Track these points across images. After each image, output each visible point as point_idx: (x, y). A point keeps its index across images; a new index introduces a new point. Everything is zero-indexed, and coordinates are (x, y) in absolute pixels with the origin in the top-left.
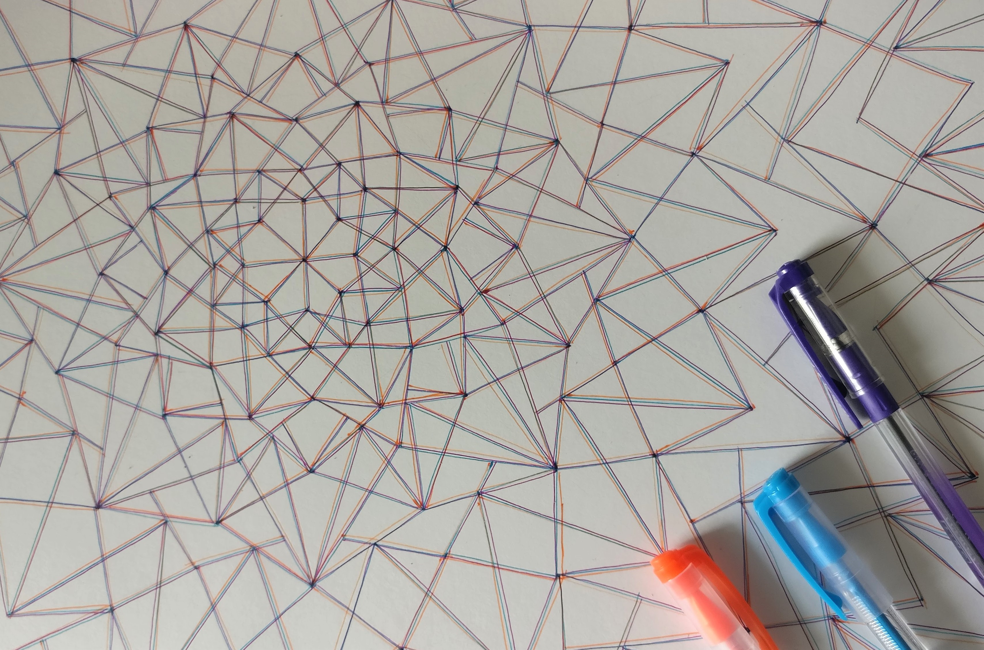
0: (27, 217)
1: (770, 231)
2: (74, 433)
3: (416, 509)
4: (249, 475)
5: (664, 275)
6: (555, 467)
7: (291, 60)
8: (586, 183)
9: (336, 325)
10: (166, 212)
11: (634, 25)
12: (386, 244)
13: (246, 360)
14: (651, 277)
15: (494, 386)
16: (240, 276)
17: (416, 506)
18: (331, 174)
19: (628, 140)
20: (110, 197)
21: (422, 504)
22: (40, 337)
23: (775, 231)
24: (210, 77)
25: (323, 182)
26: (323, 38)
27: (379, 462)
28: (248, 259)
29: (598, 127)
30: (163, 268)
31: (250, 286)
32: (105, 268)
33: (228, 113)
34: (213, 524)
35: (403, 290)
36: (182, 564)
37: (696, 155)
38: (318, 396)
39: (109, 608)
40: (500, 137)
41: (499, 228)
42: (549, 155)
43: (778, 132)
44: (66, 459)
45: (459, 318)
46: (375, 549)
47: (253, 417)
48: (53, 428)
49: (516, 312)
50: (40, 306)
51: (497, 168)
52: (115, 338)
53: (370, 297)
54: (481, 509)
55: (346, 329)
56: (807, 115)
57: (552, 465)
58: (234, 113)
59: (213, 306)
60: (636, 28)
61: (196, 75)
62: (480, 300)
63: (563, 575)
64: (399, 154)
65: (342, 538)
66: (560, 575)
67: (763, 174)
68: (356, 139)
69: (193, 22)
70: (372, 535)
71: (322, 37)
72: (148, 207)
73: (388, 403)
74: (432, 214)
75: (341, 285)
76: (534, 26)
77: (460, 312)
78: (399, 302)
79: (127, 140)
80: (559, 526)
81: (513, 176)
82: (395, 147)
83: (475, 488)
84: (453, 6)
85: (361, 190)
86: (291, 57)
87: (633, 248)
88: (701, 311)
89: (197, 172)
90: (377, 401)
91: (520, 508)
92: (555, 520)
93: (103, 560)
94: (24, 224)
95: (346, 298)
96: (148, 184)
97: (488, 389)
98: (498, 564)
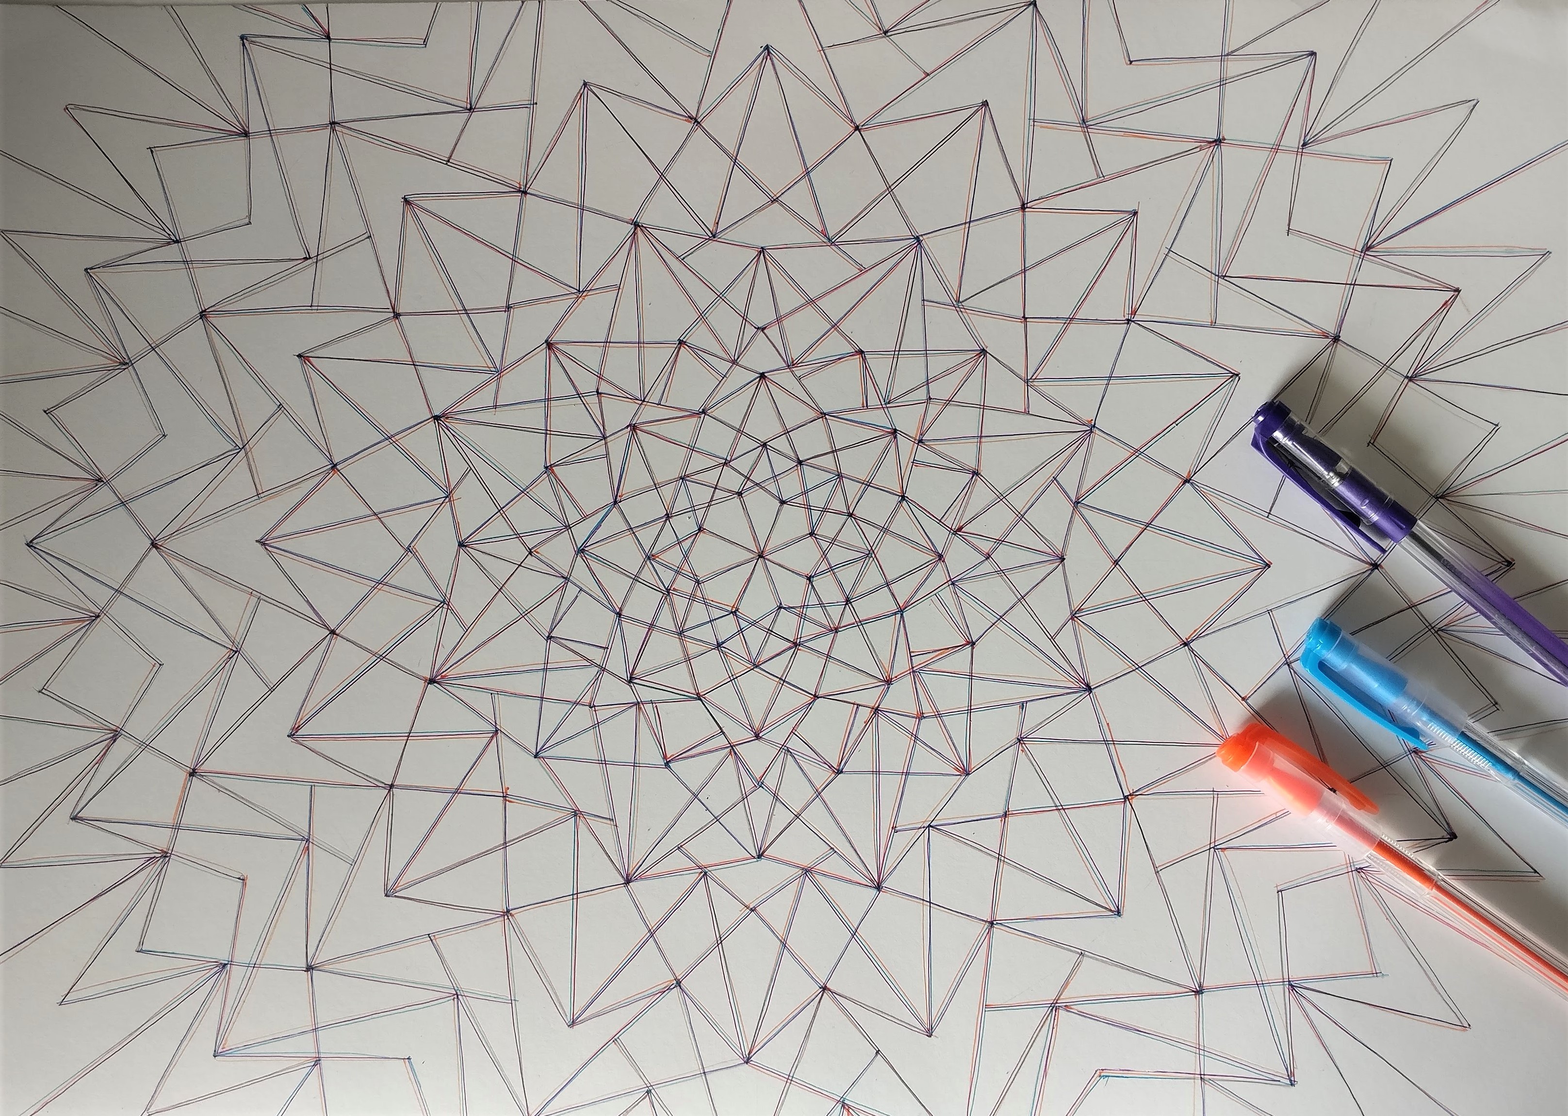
0: (445, 602)
1: (1232, 377)
2: (576, 813)
3: (959, 777)
4: (776, 797)
5: (1137, 456)
6: (1089, 689)
7: (677, 350)
8: (1028, 385)
9: (815, 613)
10: (597, 550)
11: (1026, 202)
12: (840, 513)
13: (733, 679)
14: (1126, 462)
15: (1000, 625)
16: (699, 594)
17: (959, 773)
18: (759, 457)
19: (1058, 327)
20: (530, 553)
21: (964, 770)
22: (503, 725)
23: (1237, 375)
24: (596, 393)
25: (752, 470)
26: (703, 315)
27: (906, 741)
28: (701, 574)
29: (1021, 322)
30: (614, 611)
31: (712, 601)
32: (552, 630)
33: (627, 427)
34: (755, 860)
35: (873, 555)
36: (738, 911)
37: (1133, 321)
38: (821, 693)
39: (675, 982)
40: (924, 365)
41: (952, 460)
42: (980, 369)
43: (1210, 270)
44: (576, 843)
45: (940, 565)
46: (930, 831)
47: (760, 735)
48: (552, 815)
49: (998, 541)
50: (494, 693)
51: (930, 399)
52: (587, 700)
53: (841, 574)
54: (1027, 754)
55: (827, 614)
56: (1234, 243)
57: (1085, 687)
58: (634, 424)
59: (681, 633)
60: (1029, 205)
61: (579, 395)
62: (956, 539)
63: (1130, 795)
64: (823, 415)
65: (893, 830)
66: (1128, 796)
67: (1208, 320)
68: (773, 413)
69: (555, 338)
70: (923, 817)
71: (701, 315)
72: (575, 552)
73: (896, 677)
74: (878, 466)
75: (807, 571)
76: (922, 235)
77: (940, 559)
78: (873, 569)
79: (528, 487)
80: (1112, 747)
81: (950, 401)
82: (817, 409)
83: (1014, 736)
84: (829, 240)
85: (796, 465)
86: (676, 346)
87: (1097, 437)
88: (1187, 481)
89: (616, 499)
90: (882, 679)
91: (1066, 741)
92: (1106, 742)
93: (652, 935)
94: (445, 610)
95: (816, 582)
96: (568, 527)
97: (994, 631)
98: (1062, 806)
